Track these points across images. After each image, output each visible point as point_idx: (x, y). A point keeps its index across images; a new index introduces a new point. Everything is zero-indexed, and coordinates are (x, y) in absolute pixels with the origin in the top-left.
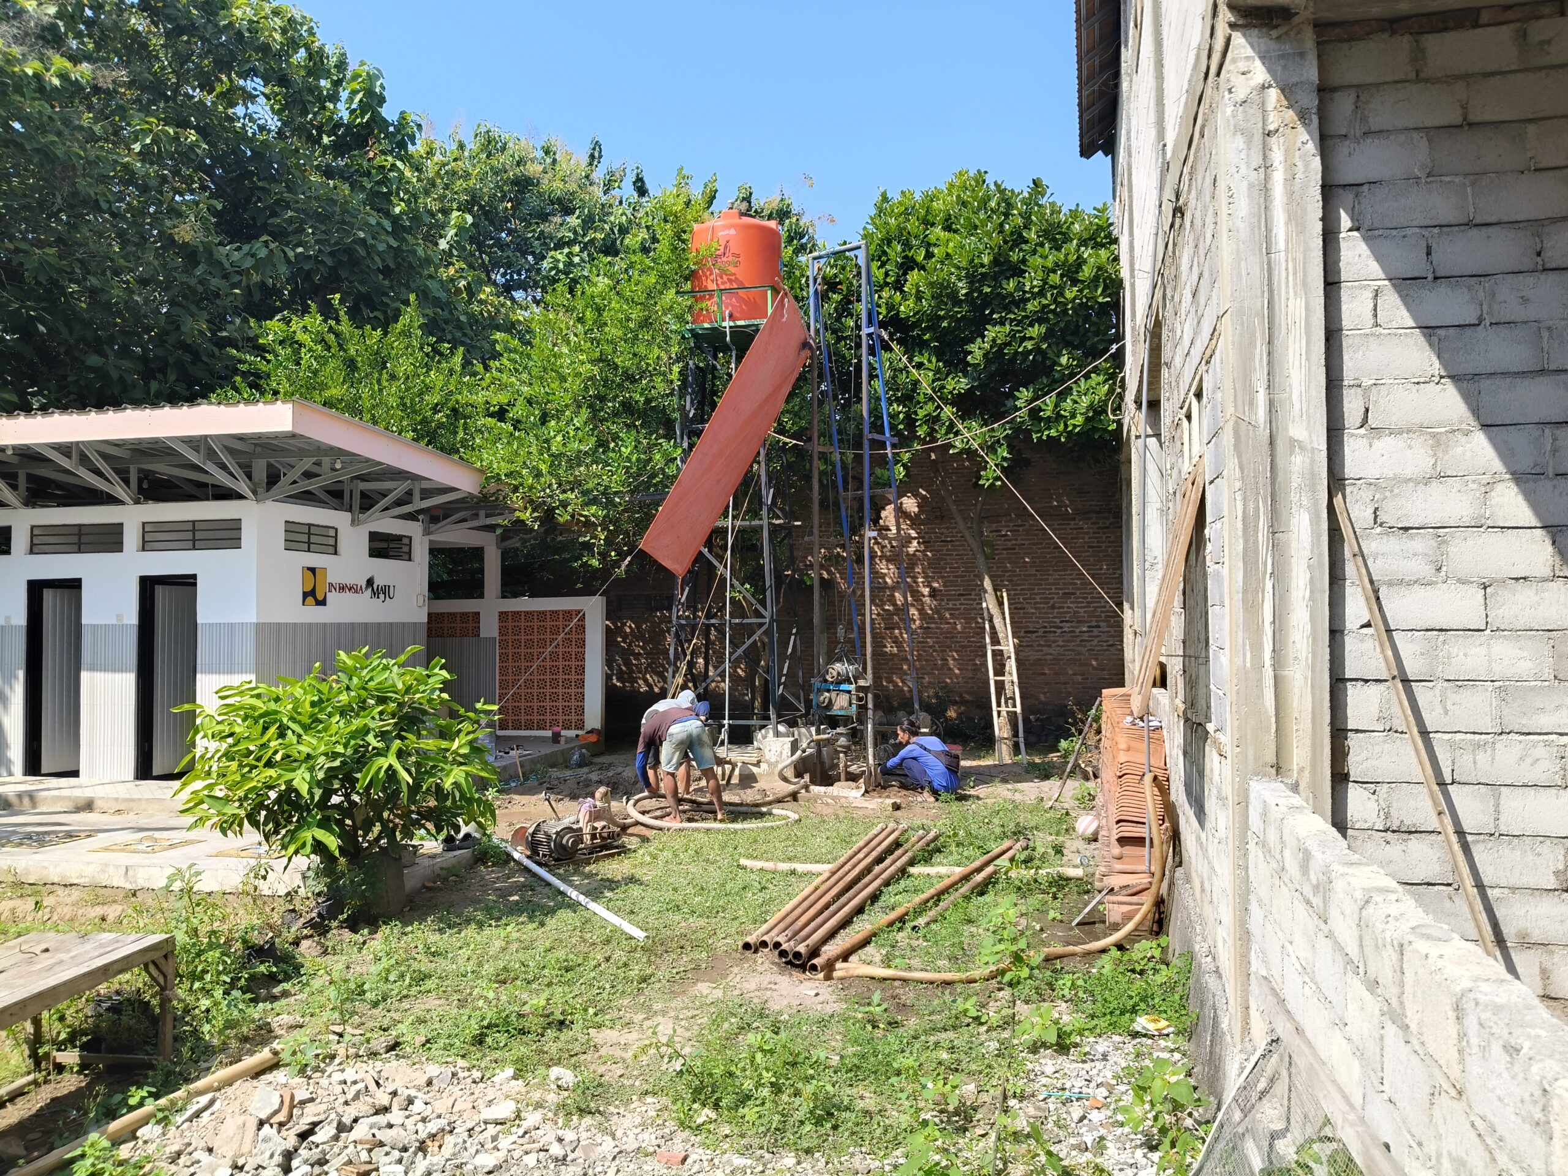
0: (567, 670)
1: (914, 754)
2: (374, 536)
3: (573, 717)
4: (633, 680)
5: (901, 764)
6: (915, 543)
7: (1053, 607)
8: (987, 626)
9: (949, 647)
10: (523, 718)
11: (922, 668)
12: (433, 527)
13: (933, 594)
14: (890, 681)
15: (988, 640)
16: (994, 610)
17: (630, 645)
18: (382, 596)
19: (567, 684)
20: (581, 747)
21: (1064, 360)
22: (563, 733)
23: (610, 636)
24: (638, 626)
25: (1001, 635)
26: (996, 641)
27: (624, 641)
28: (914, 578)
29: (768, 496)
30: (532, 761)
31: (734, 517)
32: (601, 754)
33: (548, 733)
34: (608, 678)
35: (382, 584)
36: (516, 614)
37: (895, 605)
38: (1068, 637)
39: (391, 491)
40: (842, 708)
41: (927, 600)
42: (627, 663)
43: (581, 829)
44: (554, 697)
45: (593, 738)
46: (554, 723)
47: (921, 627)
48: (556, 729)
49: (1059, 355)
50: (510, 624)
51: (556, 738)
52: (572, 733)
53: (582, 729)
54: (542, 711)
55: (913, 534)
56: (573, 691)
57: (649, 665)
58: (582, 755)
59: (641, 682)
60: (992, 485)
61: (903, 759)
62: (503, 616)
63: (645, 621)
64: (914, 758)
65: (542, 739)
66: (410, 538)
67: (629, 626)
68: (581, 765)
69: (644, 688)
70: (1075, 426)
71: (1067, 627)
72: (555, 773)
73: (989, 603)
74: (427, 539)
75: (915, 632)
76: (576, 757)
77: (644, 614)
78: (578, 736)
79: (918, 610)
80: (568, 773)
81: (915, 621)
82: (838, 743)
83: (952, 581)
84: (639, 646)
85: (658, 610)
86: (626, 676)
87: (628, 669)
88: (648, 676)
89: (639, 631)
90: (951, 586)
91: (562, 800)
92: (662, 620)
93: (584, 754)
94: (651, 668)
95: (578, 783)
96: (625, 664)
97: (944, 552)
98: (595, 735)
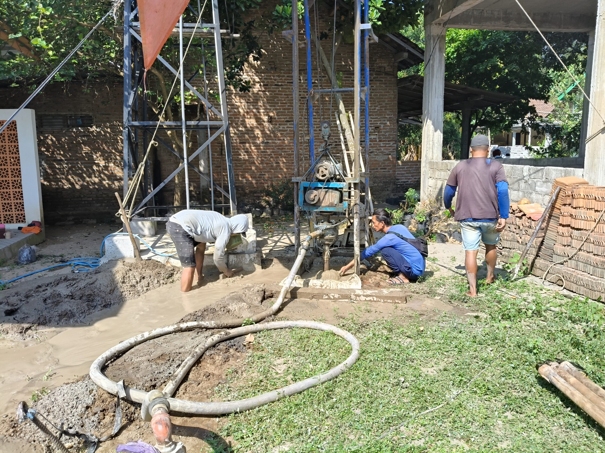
0: (4, 173)
1: (393, 243)
3: (14, 213)
4: (58, 180)
5: (378, 252)
6: (258, 85)
8: (342, 137)
11: (264, 168)
13: (271, 120)
14: (244, 177)
15: (343, 147)
16: (345, 126)
17: (53, 153)
19: (5, 185)
20: (29, 241)
22: (7, 226)
24: (58, 140)
25: (350, 144)
26: (348, 148)
27: (48, 151)
28: (258, 109)
32: (43, 242)
37: (245, 127)
41: (266, 124)
42: (52, 167)
45: (36, 230)
47: (263, 142)
52: (15, 226)
53: (24, 221)
55: (257, 79)
56: (11, 190)
57: (70, 169)
58: (31, 252)
59: (64, 181)
61: (383, 248)
63: (64, 135)
64: (393, 247)
68: (32, 260)
69: (67, 186)
75: (260, 146)
76: (26, 253)
77: (62, 130)
78: (20, 228)
79: (261, 131)
80: (21, 271)
81: (259, 138)
82: (327, 237)
83: (282, 112)
84: (60, 154)
85: (73, 127)
86: (51, 177)
87: (53, 171)
88: (70, 177)
89: (59, 143)
90: (281, 115)
91: (30, 328)
92: (78, 134)
93: (34, 251)
94: (73, 170)
95: (45, 300)
96: (50, 168)
97: (277, 92)
98: (37, 228)
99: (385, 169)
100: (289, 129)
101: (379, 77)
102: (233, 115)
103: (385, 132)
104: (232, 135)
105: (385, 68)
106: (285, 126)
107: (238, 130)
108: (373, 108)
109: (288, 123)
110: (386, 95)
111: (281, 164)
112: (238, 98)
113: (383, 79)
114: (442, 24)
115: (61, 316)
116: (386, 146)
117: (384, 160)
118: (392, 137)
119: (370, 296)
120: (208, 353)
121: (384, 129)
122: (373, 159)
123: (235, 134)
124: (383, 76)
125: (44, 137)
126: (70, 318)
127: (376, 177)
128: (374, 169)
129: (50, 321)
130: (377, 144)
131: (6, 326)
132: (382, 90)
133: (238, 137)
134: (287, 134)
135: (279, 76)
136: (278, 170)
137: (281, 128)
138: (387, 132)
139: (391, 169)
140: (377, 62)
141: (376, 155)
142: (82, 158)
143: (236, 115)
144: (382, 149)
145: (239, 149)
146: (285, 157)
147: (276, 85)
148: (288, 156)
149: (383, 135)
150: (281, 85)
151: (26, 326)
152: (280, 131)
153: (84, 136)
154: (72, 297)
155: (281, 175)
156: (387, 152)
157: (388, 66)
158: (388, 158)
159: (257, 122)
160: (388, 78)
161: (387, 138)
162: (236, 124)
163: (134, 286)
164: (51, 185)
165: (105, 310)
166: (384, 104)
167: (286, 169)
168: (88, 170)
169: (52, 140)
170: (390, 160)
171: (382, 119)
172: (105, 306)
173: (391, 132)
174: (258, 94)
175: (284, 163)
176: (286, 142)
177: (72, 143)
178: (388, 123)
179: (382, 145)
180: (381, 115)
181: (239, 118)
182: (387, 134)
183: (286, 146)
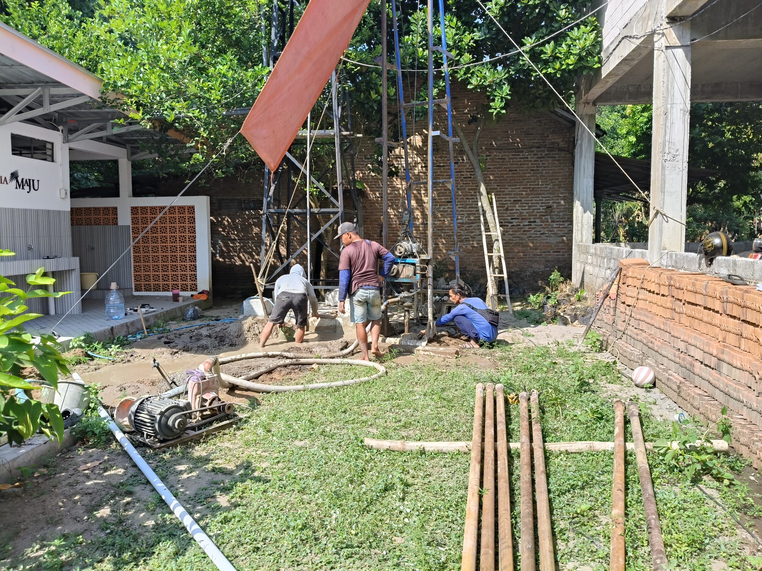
0: (183, 249)
1: (464, 312)
2: (15, 138)
3: (189, 282)
4: (231, 258)
5: (452, 320)
7: (507, 209)
8: (482, 219)
9: (440, 236)
10: (152, 283)
12: (71, 137)
15: (483, 228)
16: (487, 207)
17: (228, 233)
18: (27, 188)
19: (183, 259)
20: (195, 304)
21: (562, 13)
22: (182, 293)
23: (213, 226)
24: (233, 221)
25: (491, 225)
26: (487, 229)
27: (224, 231)
29: (338, 111)
30: (156, 316)
31: (311, 128)
32: (210, 308)
33: (170, 294)
34: (213, 255)
35: (26, 177)
36: (144, 209)
38: (515, 228)
39: (23, 97)
40: (408, 277)
42: (227, 246)
43: (188, 406)
44: (174, 268)
45: (204, 297)
46: (175, 287)
48: (176, 291)
49: (559, 9)
50: (139, 216)
51: (176, 298)
52: (188, 294)
53: (195, 290)
54: (166, 278)
56: (188, 264)
57: (242, 247)
58: (195, 311)
59: (236, 258)
60: (499, 112)
61: (455, 316)
62: (134, 210)
63: (238, 217)
64: (464, 315)
65: (166, 298)
66: (52, 144)
67: (227, 220)
68: (195, 318)
69: (238, 263)
70: (568, 65)
71: (515, 222)
72: (173, 326)
73: (484, 202)
74: (67, 146)
75: (419, 227)
76: (190, 312)
77: (237, 212)
78: (192, 296)
79: (421, 212)
80: (184, 325)
81: (418, 219)
82: (405, 304)
83: (443, 193)
84: (234, 234)
85: (246, 210)
86: (226, 254)
87: (227, 249)
88: (241, 255)
89: (234, 224)
90: (442, 196)
91: (177, 352)
92: (250, 216)
93: (197, 310)
94: (244, 249)
95: (191, 337)
96: (225, 246)
97: (439, 173)
98: (205, 295)
99: (559, 252)
100: (449, 210)
101: (551, 153)
102: (394, 197)
103: (559, 212)
104: (392, 216)
105: (558, 143)
106: (446, 207)
107: (398, 212)
108: (544, 186)
109: (449, 204)
110: (560, 173)
111: (441, 246)
112: (399, 180)
113: (557, 156)
114: (591, 104)
115: (198, 347)
116: (559, 227)
117: (557, 243)
118: (566, 217)
119: (427, 351)
120: (278, 369)
121: (557, 208)
122: (544, 241)
123: (395, 215)
124: (557, 152)
125: (222, 218)
126: (205, 349)
127: (547, 261)
128: (545, 252)
129: (191, 350)
130: (549, 225)
131: (163, 349)
132: (555, 167)
133: (398, 218)
134: (448, 214)
135: (441, 157)
136: (437, 252)
137: (442, 209)
138: (560, 212)
139: (565, 252)
140: (550, 138)
141: (548, 237)
142: (252, 238)
143: (397, 197)
144: (555, 230)
145: (398, 231)
146: (445, 239)
147: (437, 166)
148: (449, 237)
149: (556, 215)
150: (443, 166)
151: (175, 350)
152: (440, 211)
153: (255, 218)
154: (210, 336)
155: (441, 256)
156: (561, 233)
157: (562, 141)
158: (563, 240)
159: (417, 203)
160: (563, 154)
161: (561, 218)
162: (397, 206)
163: (257, 335)
164: (225, 261)
165: (230, 348)
166: (557, 182)
167: (446, 250)
168: (257, 249)
169: (228, 221)
170: (565, 243)
171: (555, 198)
172: (231, 345)
173: (566, 211)
174: (418, 175)
175: (443, 244)
176: (446, 222)
177: (245, 224)
178: (562, 202)
179: (555, 226)
180: (553, 194)
181: (399, 200)
182: (561, 214)
183: (447, 227)
